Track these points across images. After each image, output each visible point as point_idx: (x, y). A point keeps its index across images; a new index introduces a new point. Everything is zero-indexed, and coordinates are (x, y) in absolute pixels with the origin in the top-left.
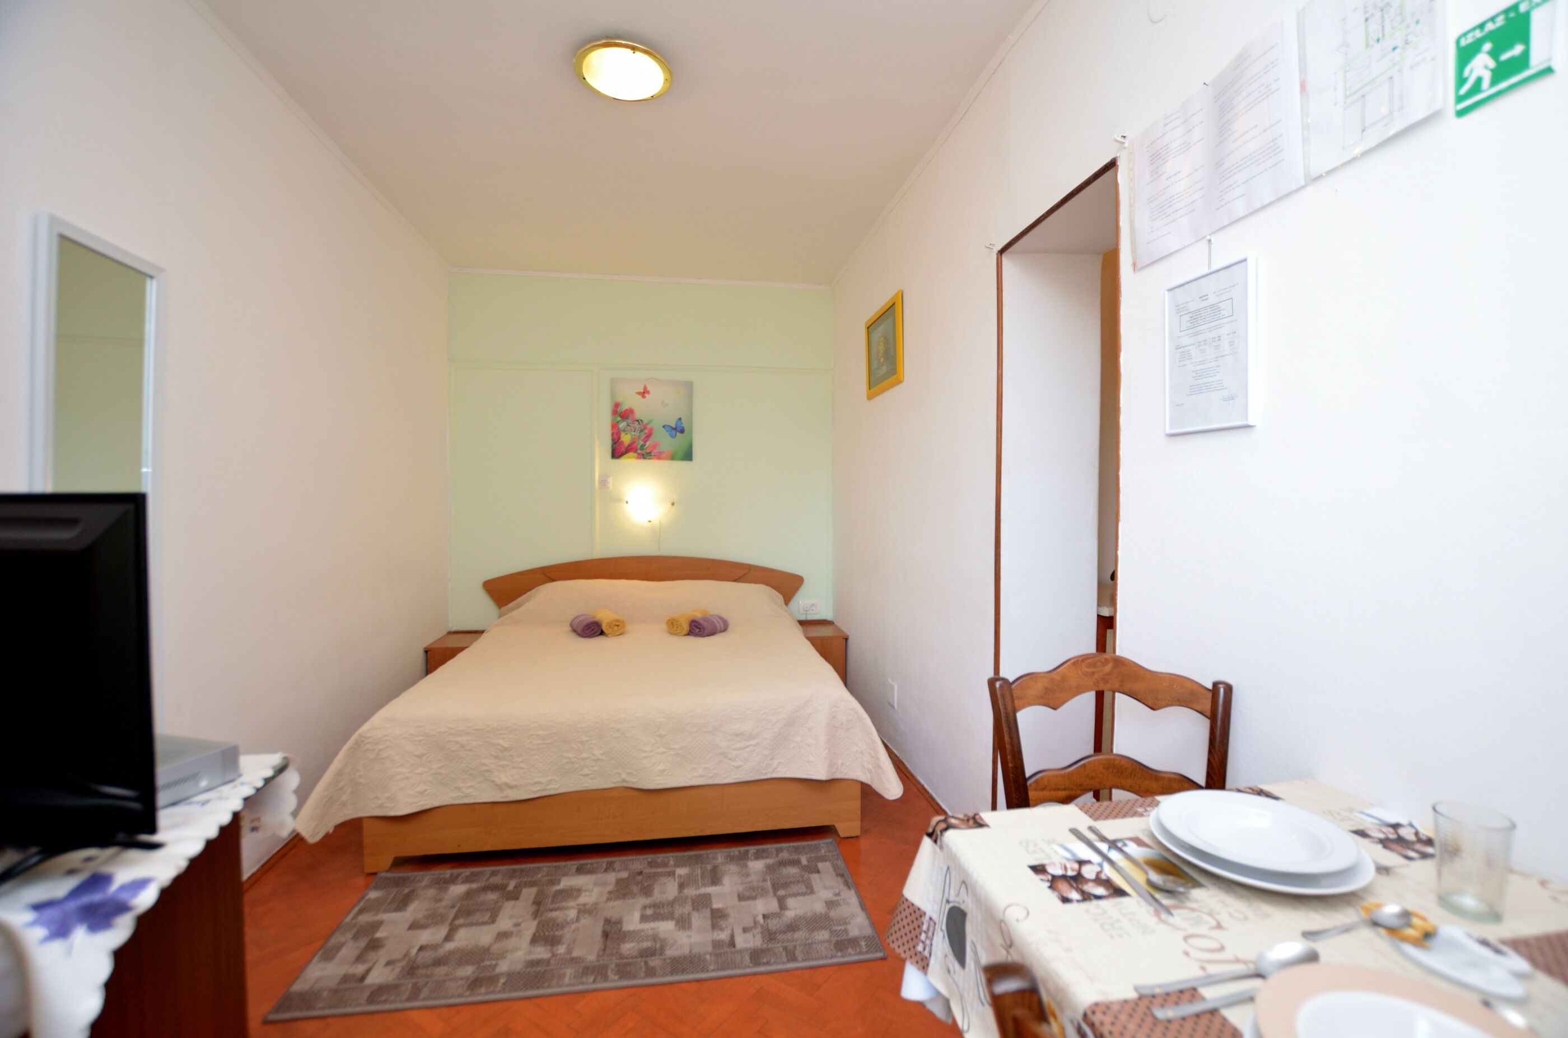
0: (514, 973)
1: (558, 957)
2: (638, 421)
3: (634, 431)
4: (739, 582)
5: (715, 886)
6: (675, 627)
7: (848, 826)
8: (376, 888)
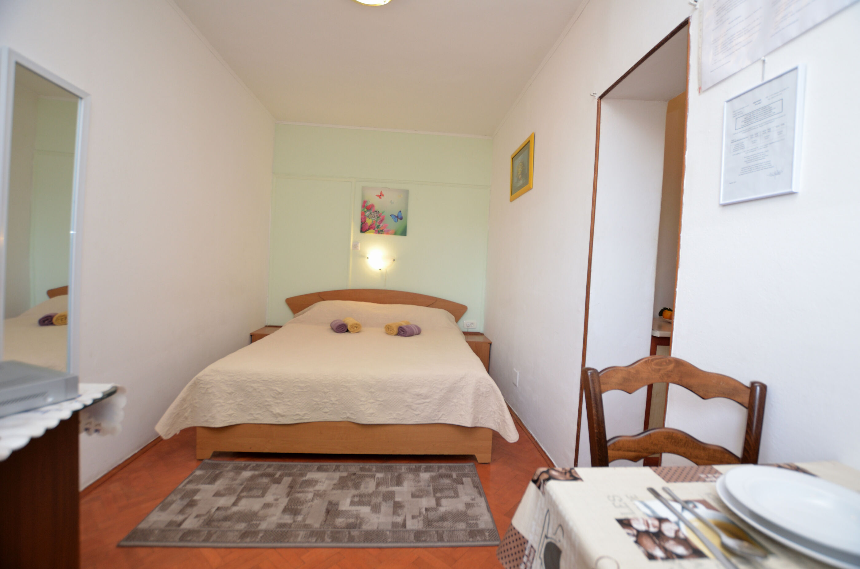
0: (268, 531)
1: (297, 523)
2: (376, 211)
3: (374, 217)
4: (431, 307)
5: (399, 486)
6: (390, 330)
7: (483, 457)
8: (201, 469)
